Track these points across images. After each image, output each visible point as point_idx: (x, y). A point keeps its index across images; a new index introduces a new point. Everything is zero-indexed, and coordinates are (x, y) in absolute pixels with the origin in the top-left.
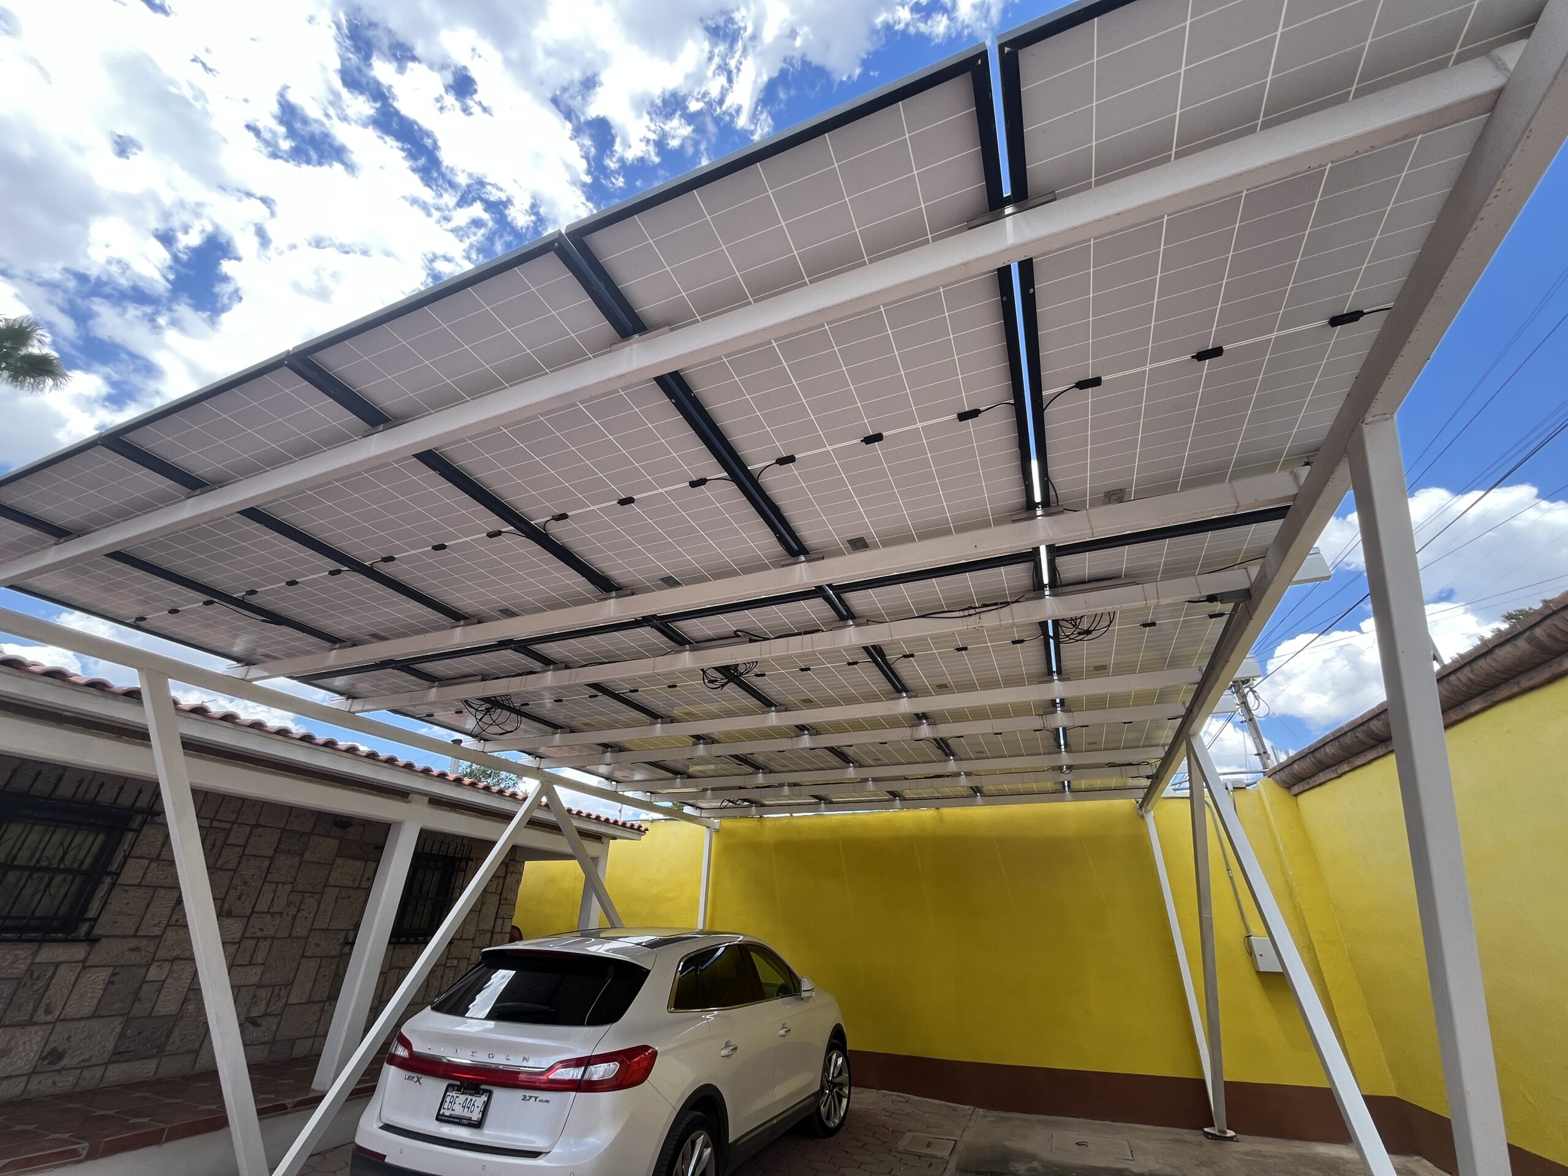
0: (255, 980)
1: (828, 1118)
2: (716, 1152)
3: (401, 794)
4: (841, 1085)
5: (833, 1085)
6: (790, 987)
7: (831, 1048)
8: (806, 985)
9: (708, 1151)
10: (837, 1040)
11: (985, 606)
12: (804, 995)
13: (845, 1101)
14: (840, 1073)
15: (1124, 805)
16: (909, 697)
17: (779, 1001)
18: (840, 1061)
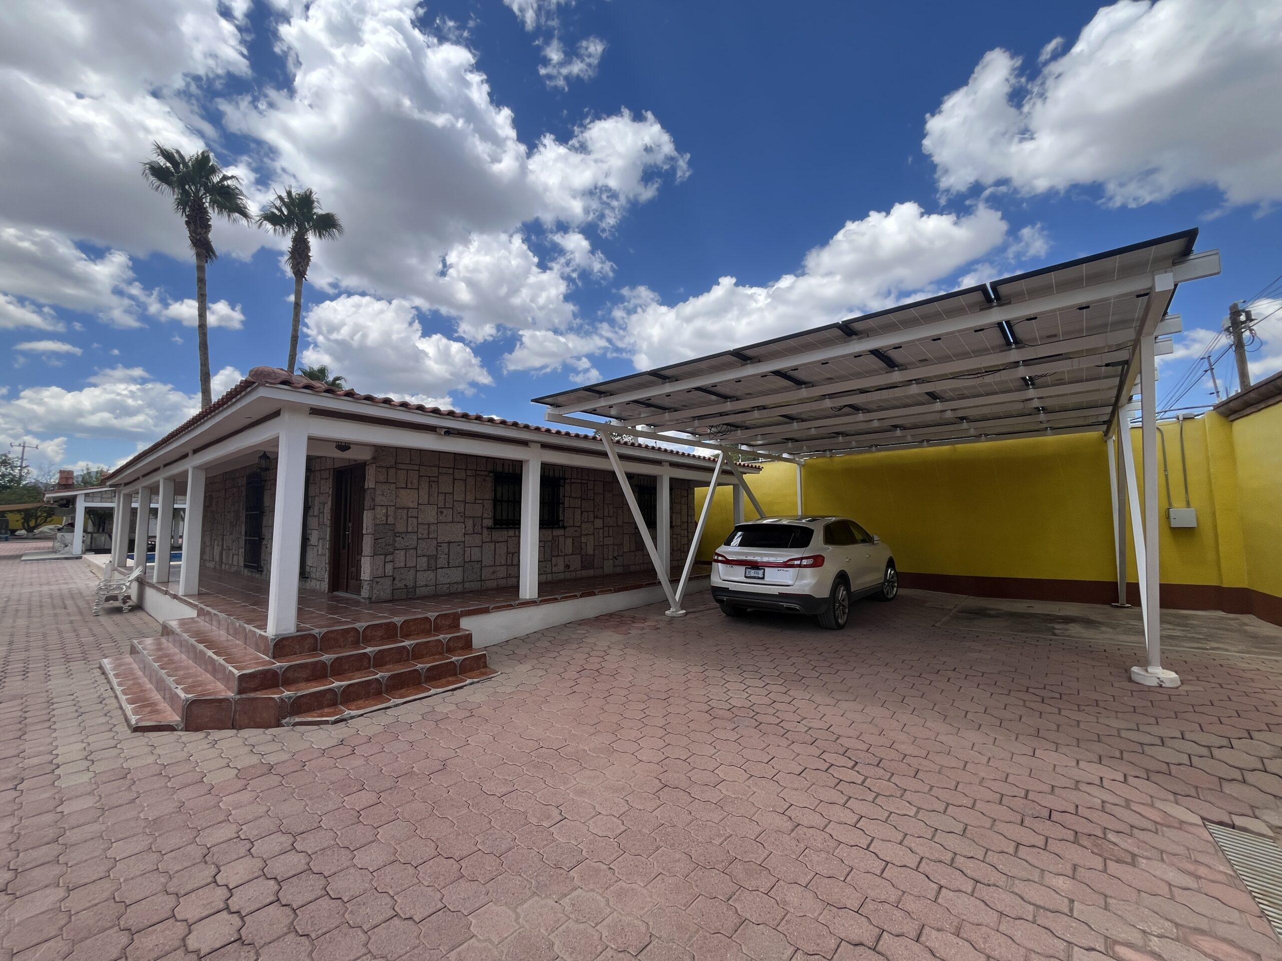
0: (612, 542)
1: (887, 594)
2: (847, 593)
3: (658, 462)
4: (893, 582)
5: (889, 581)
6: (867, 539)
7: (888, 567)
8: (876, 538)
9: (845, 592)
10: (891, 563)
11: (986, 372)
12: (875, 542)
13: (895, 589)
14: (892, 577)
15: (1093, 435)
16: (940, 402)
17: (861, 545)
18: (892, 572)
